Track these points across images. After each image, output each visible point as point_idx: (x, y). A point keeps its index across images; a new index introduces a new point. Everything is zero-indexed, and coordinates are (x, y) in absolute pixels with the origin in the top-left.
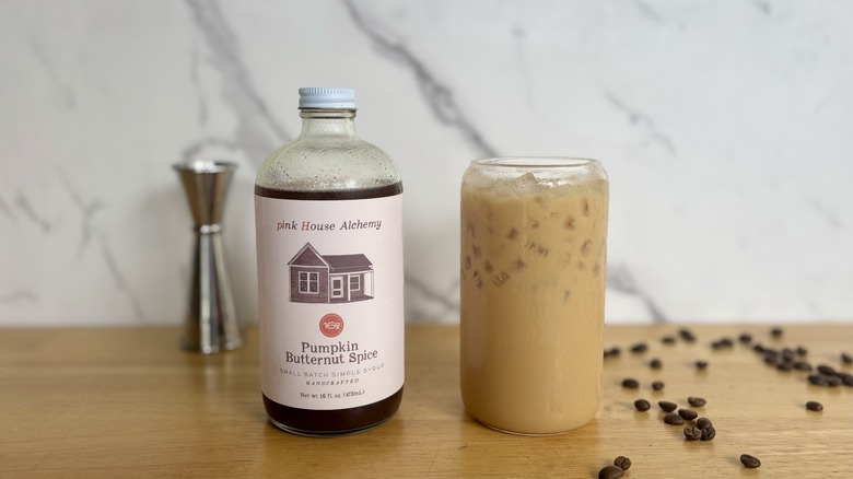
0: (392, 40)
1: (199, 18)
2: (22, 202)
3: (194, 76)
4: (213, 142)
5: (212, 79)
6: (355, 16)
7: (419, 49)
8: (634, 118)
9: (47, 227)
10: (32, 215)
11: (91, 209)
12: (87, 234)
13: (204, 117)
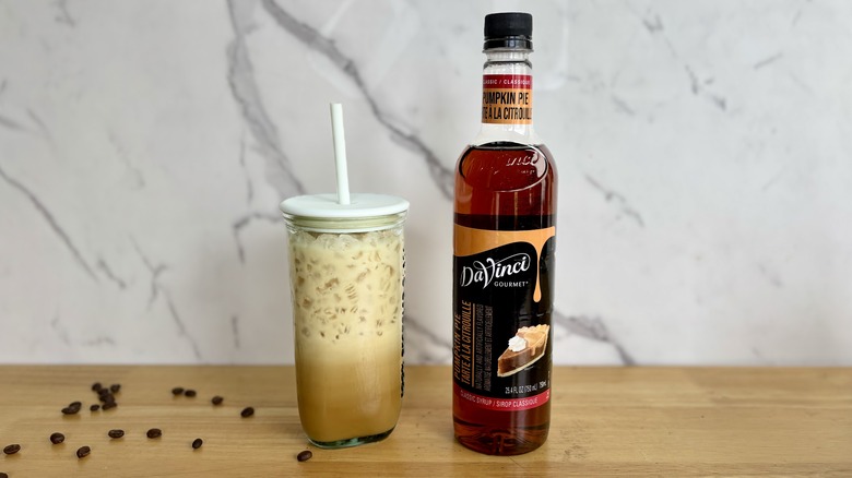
0: (407, 132)
1: (246, 113)
2: (102, 264)
3: (242, 162)
4: (258, 216)
5: (257, 163)
6: (376, 111)
7: (428, 139)
8: (609, 196)
9: (122, 285)
10: (111, 276)
11: (157, 271)
12: (155, 292)
13: (251, 195)
